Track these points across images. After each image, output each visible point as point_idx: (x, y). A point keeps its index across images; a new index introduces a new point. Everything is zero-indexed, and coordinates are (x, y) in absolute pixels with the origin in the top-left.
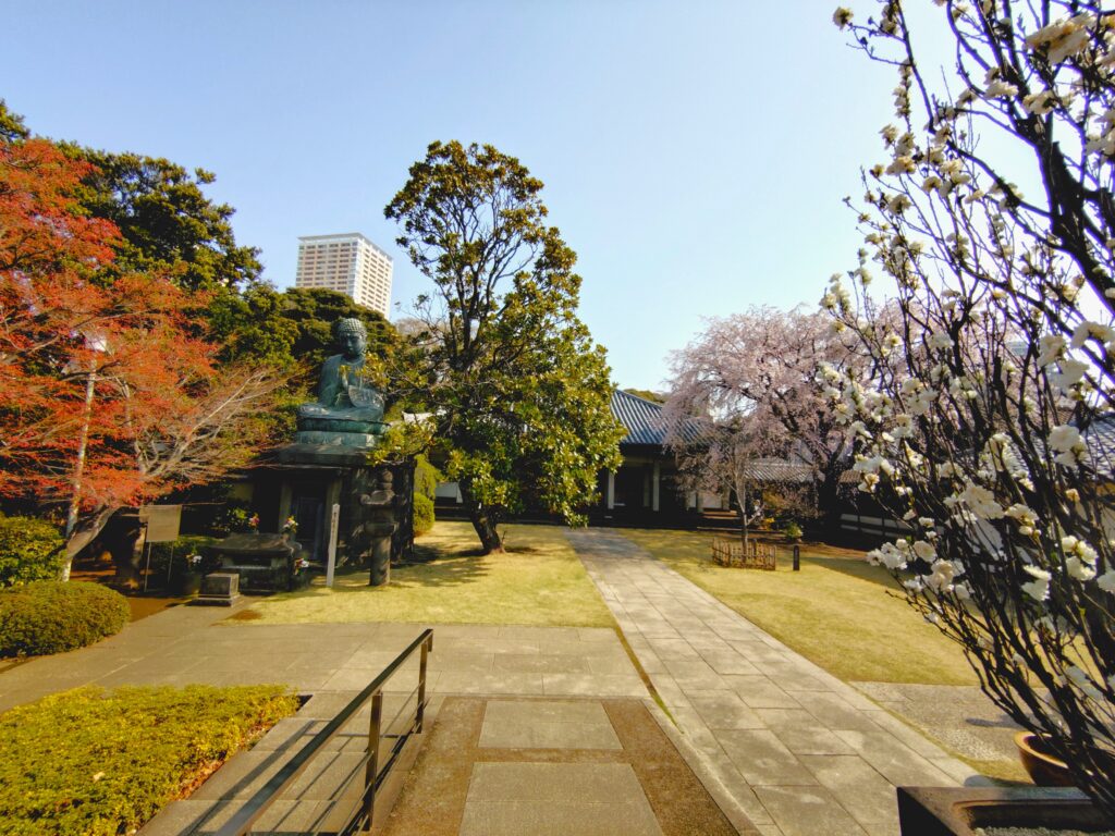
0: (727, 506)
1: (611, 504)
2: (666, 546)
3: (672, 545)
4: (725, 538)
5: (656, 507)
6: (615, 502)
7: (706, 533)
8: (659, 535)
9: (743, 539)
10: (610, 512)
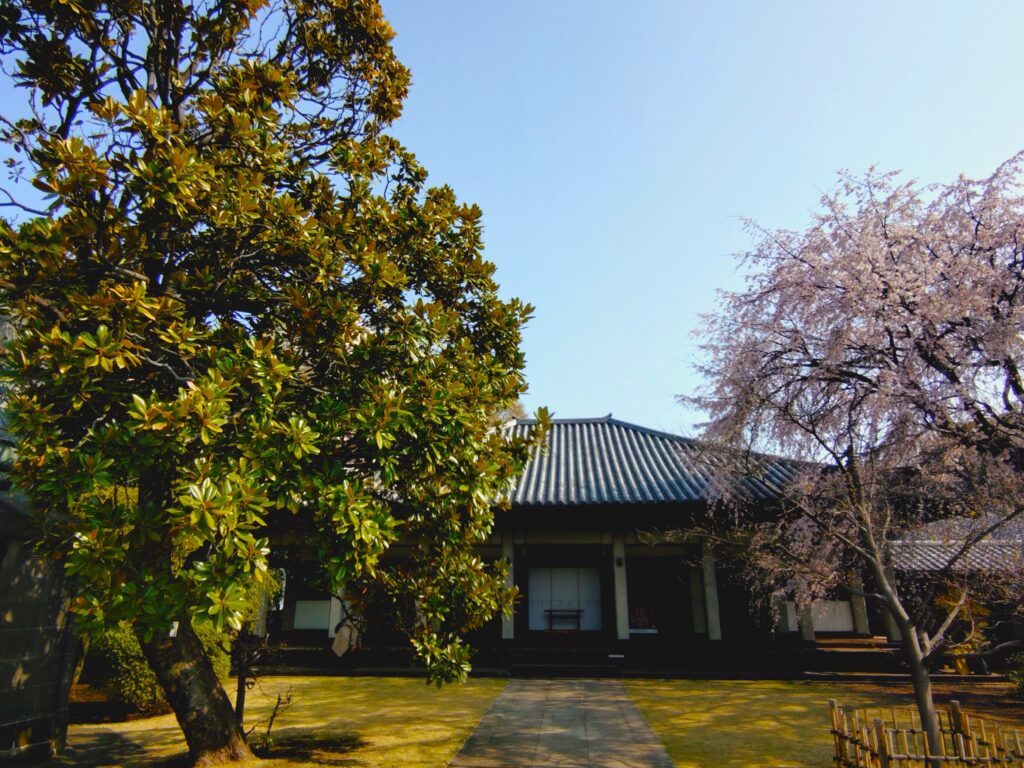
0: (864, 627)
1: (623, 630)
2: (720, 721)
3: (732, 720)
4: (866, 694)
5: (716, 634)
6: (632, 625)
7: (824, 686)
8: (710, 693)
9: (918, 699)
10: (620, 646)
